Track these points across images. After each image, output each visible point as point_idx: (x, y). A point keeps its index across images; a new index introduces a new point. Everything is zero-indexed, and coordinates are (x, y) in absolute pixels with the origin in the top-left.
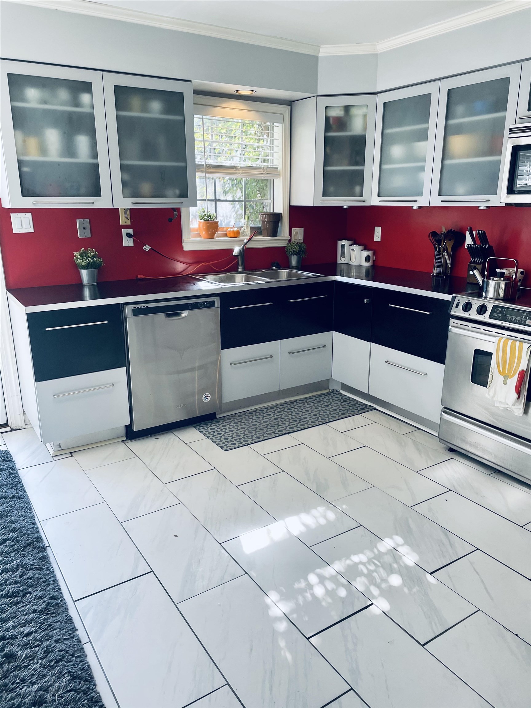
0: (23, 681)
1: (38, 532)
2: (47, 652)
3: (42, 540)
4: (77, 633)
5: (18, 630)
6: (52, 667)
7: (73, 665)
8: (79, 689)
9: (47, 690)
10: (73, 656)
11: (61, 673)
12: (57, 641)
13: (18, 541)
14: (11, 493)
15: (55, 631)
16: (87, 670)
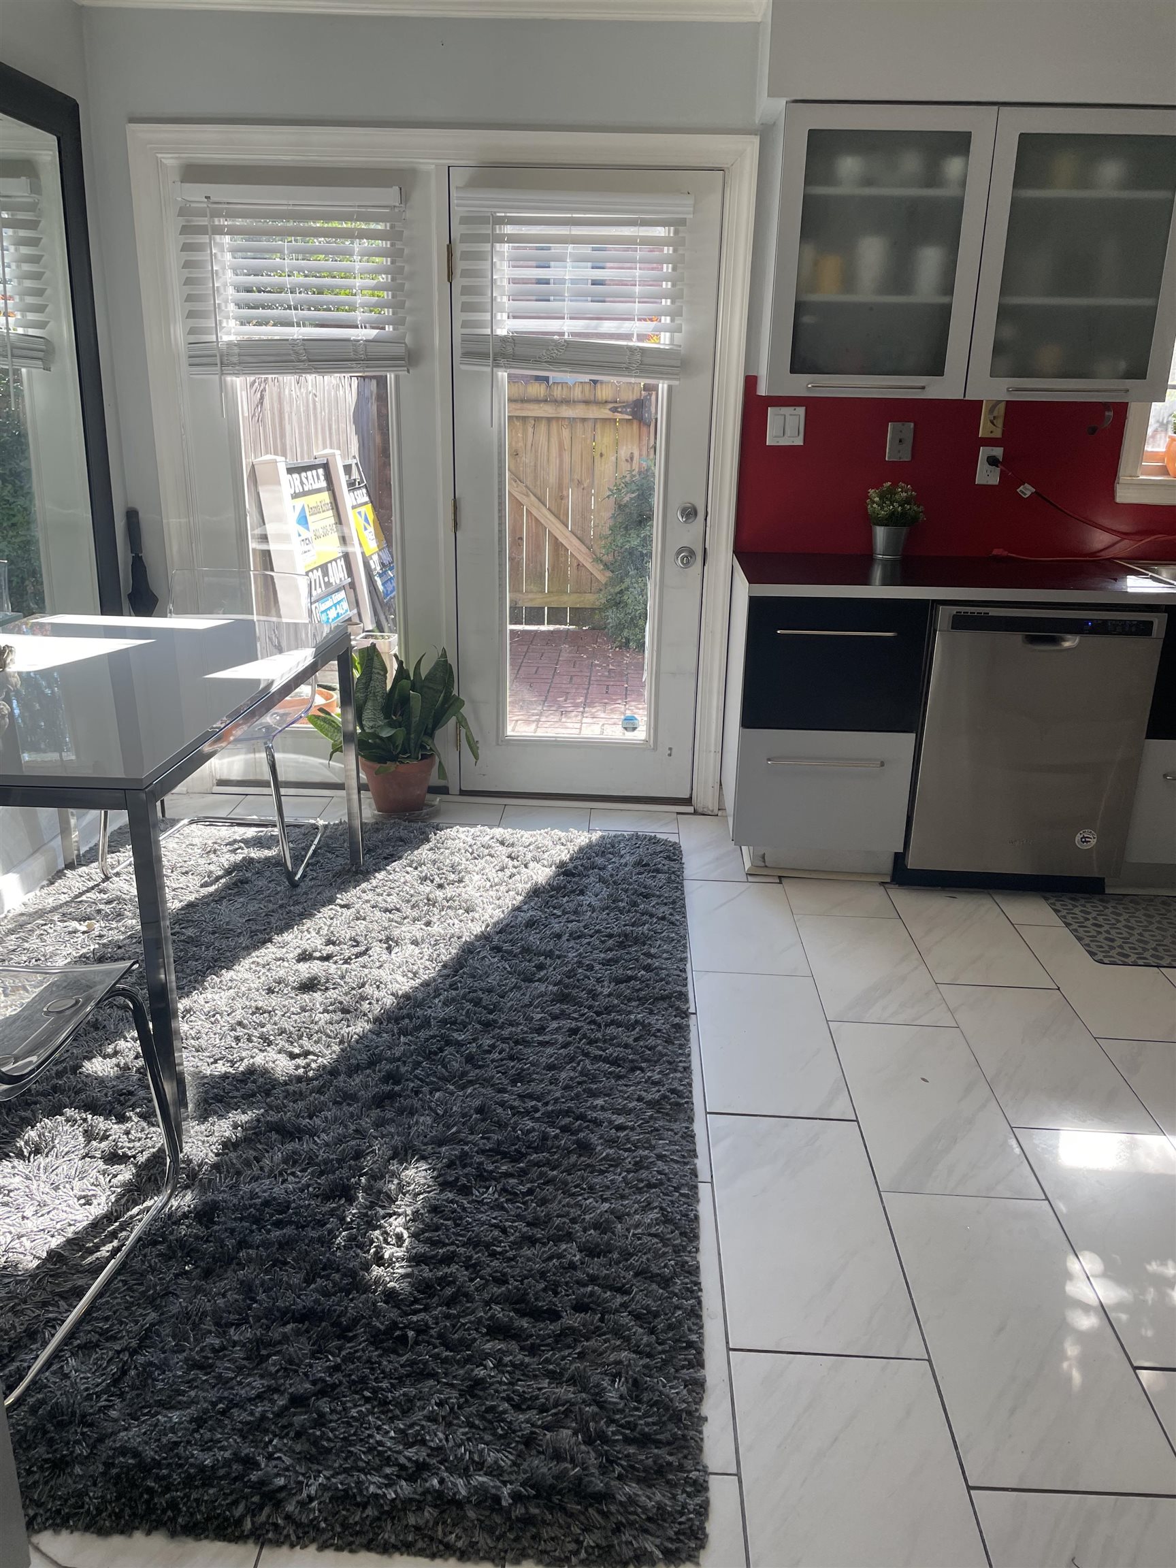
0: (591, 1188)
1: (686, 985)
2: (639, 1165)
3: (687, 1001)
4: (696, 1161)
5: (608, 1115)
6: (640, 1191)
7: (672, 1202)
8: (669, 1239)
9: (620, 1218)
10: (677, 1189)
11: (649, 1204)
12: (660, 1157)
13: (647, 986)
14: (662, 910)
15: (661, 1142)
16: (691, 1220)
